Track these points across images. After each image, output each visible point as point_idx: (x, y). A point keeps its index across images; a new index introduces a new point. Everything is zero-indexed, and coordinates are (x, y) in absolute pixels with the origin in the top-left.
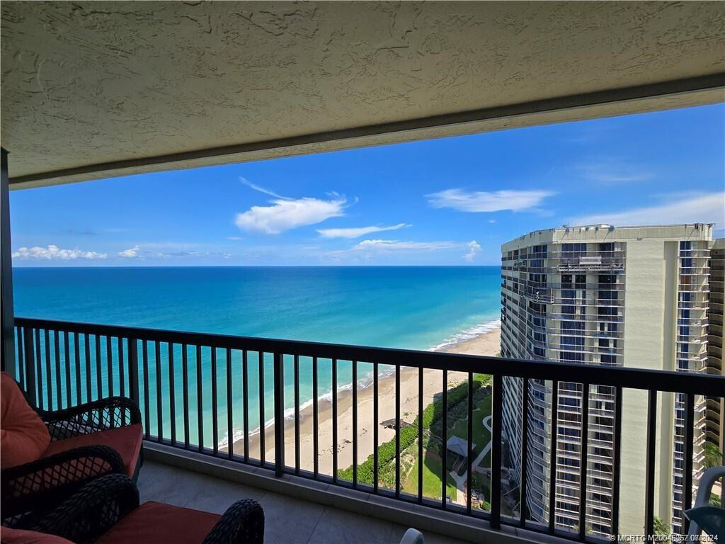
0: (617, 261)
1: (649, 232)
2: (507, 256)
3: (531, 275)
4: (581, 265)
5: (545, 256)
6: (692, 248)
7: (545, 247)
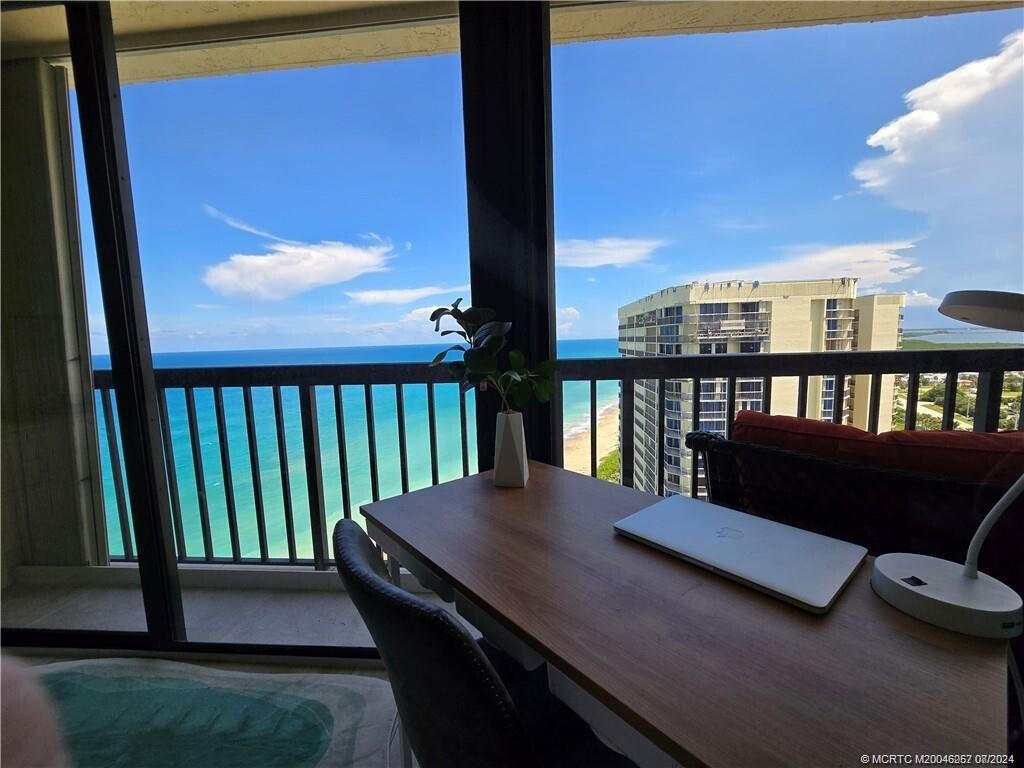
0: (761, 325)
1: (797, 288)
2: (626, 323)
3: (661, 346)
4: (723, 331)
5: (679, 321)
6: (838, 307)
7: (679, 309)
